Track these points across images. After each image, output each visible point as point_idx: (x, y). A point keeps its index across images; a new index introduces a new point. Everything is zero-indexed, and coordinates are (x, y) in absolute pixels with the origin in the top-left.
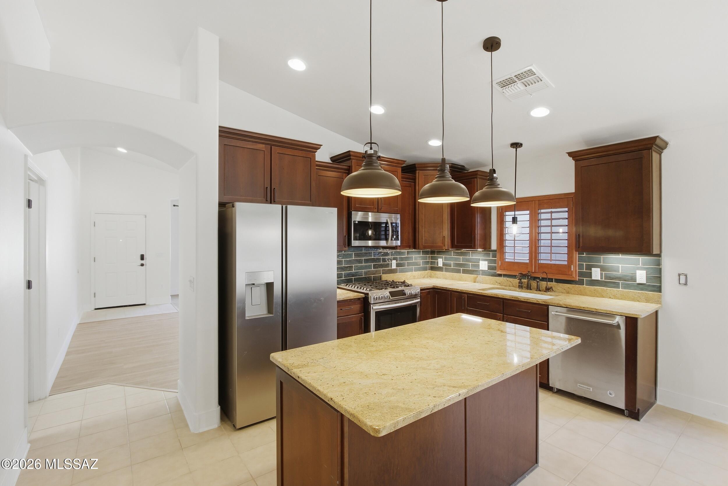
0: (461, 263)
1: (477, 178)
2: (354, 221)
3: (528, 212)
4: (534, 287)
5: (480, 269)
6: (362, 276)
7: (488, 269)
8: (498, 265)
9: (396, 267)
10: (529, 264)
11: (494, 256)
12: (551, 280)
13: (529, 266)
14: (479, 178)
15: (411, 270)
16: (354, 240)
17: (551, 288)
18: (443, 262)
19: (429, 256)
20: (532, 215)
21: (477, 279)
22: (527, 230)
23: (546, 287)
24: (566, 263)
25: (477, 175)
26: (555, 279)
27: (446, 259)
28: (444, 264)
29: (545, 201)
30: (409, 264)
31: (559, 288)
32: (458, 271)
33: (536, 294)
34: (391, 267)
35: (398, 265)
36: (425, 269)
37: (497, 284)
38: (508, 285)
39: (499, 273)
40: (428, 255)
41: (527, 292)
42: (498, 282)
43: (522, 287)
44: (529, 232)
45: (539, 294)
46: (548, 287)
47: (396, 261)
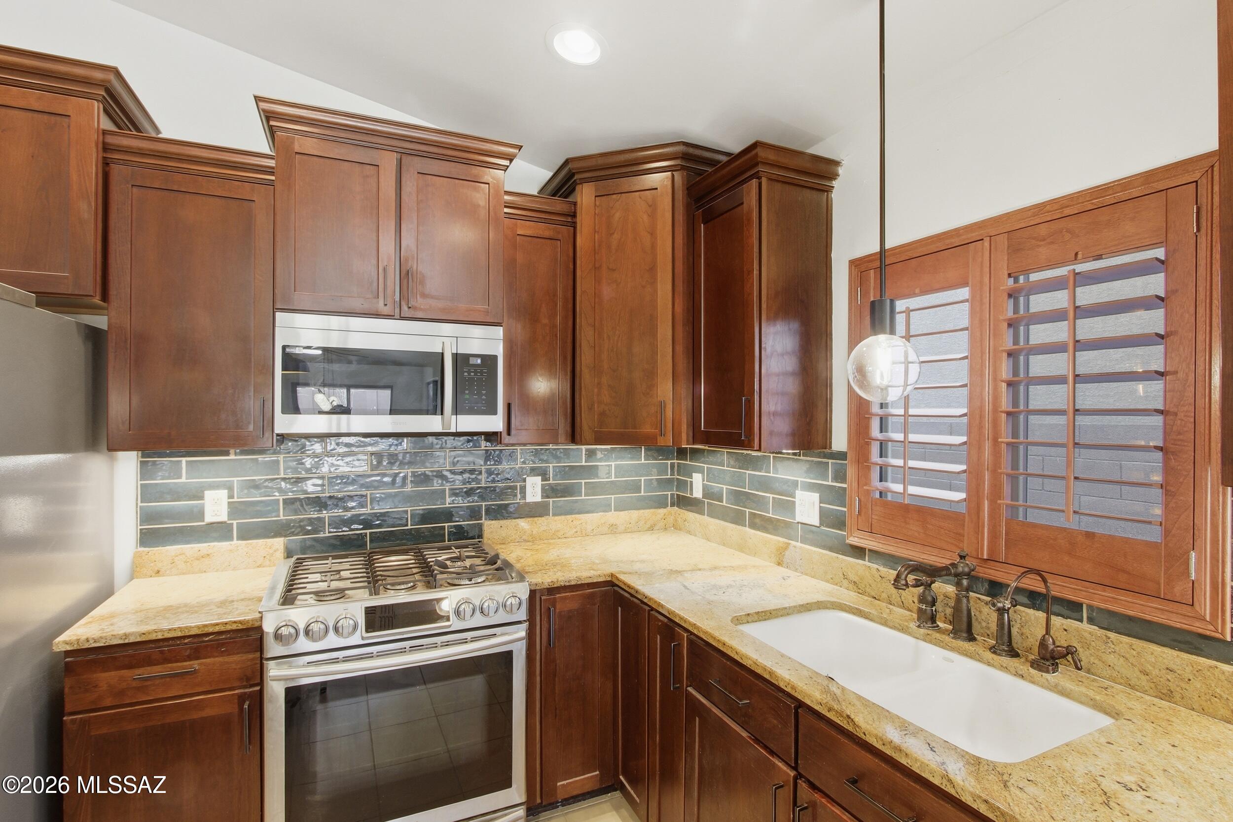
0: (747, 490)
1: (759, 178)
2: (284, 348)
3: (964, 293)
4: (988, 628)
5: (799, 518)
6: (407, 525)
7: (822, 523)
8: (850, 509)
9: (543, 497)
10: (967, 516)
11: (840, 476)
12: (1073, 609)
13: (966, 528)
14: (770, 179)
15: (606, 508)
16: (283, 412)
17: (1070, 651)
18: (703, 484)
19: (672, 465)
20: (982, 303)
21: (787, 553)
22: (961, 374)
23: (1043, 644)
24: (1154, 535)
25: (757, 164)
26: (1090, 607)
27: (711, 476)
28: (707, 493)
29: (1043, 230)
30: (593, 489)
31: (1111, 659)
32: (737, 519)
33: (989, 664)
34: (524, 497)
35: (550, 491)
36: (661, 503)
37: (845, 582)
38: (884, 595)
39: (854, 540)
40: (669, 462)
41: (952, 649)
42: (852, 577)
43: (933, 619)
44: (965, 381)
45: (1005, 669)
46: (1051, 647)
47: (542, 481)
